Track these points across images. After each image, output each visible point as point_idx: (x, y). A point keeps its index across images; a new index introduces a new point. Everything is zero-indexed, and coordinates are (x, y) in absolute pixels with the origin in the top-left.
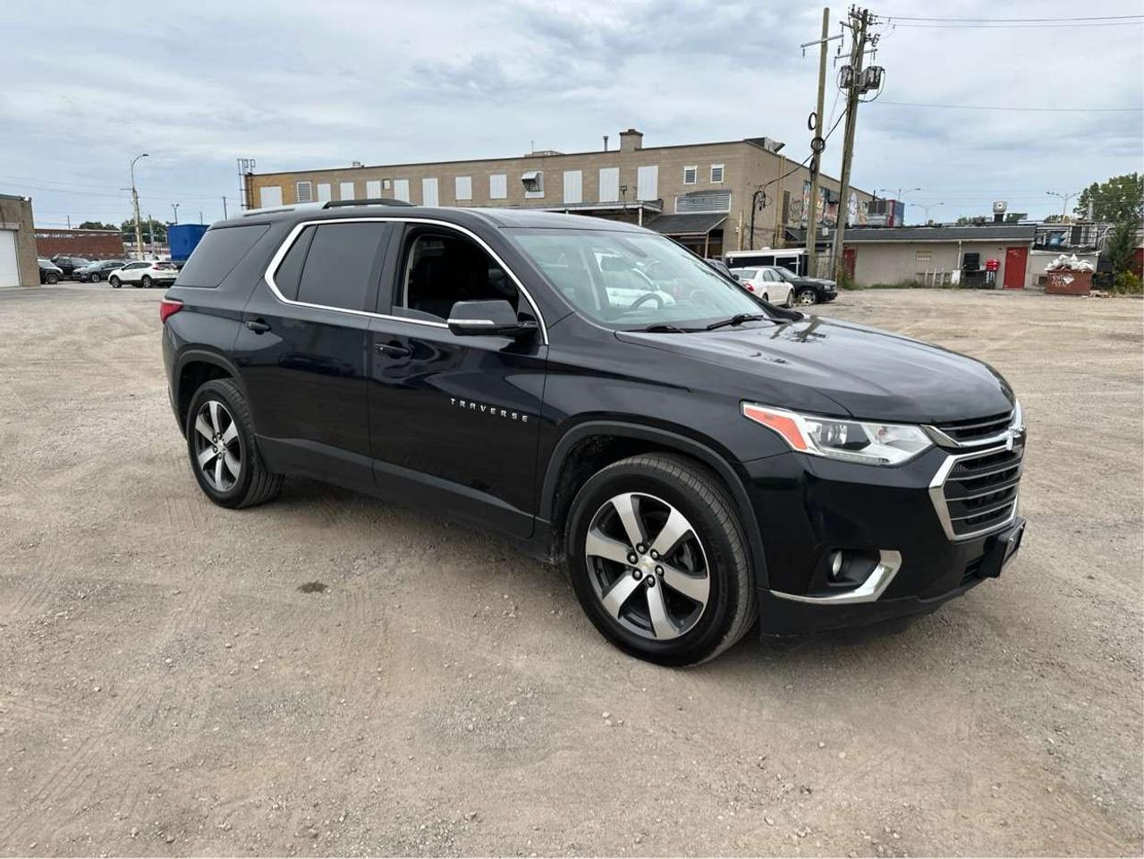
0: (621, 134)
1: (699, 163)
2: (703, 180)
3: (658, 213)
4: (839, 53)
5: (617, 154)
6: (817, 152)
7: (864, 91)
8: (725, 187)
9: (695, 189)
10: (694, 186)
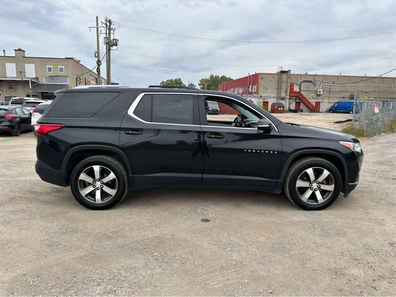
0: (15, 50)
1: (53, 65)
2: (55, 71)
3: (37, 83)
4: (101, 32)
5: (14, 58)
6: (99, 65)
7: (112, 46)
8: (65, 75)
9: (52, 75)
10: (52, 73)
